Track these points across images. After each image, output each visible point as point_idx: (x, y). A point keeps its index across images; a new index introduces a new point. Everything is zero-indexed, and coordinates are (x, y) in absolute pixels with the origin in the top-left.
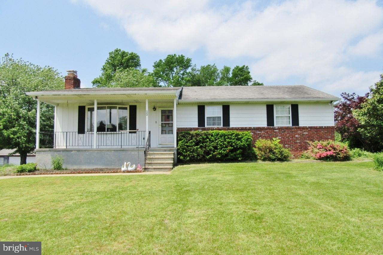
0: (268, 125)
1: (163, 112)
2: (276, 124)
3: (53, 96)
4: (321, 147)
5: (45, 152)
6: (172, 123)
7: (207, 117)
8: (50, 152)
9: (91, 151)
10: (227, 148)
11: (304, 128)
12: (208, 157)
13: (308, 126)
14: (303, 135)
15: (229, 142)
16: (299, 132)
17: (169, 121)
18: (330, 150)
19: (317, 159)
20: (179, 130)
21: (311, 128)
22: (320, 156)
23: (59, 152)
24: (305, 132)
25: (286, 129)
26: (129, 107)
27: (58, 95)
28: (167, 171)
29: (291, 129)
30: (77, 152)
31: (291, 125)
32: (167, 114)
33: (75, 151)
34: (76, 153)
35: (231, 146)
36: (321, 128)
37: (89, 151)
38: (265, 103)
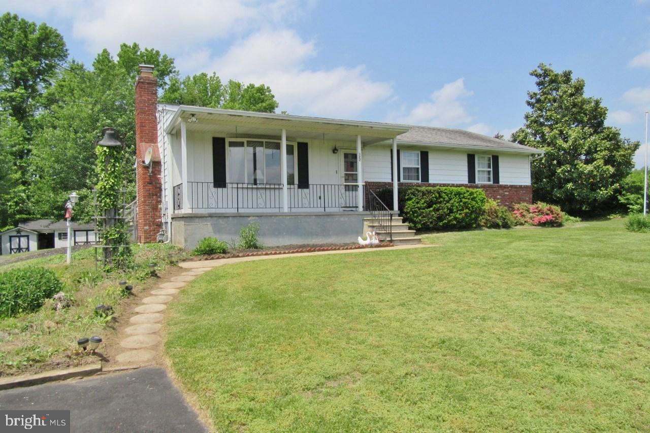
0: (469, 182)
1: (346, 156)
2: (479, 181)
3: (230, 116)
4: (536, 211)
5: (200, 219)
6: (357, 174)
7: (404, 168)
8: (210, 218)
9: (280, 217)
10: (463, 210)
11: (505, 187)
12: (441, 224)
13: (509, 184)
14: (505, 195)
15: (465, 203)
16: (501, 192)
17: (353, 171)
18: (547, 214)
19: (535, 225)
20: (368, 186)
21: (512, 186)
22: (539, 222)
23: (225, 220)
24: (506, 192)
25: (488, 187)
26: (297, 144)
27: (238, 116)
28: (415, 243)
29: (492, 187)
30: (257, 218)
31: (491, 183)
32: (350, 159)
33: (254, 216)
34: (255, 219)
35: (467, 208)
36: (521, 187)
37: (277, 216)
38: (466, 152)
